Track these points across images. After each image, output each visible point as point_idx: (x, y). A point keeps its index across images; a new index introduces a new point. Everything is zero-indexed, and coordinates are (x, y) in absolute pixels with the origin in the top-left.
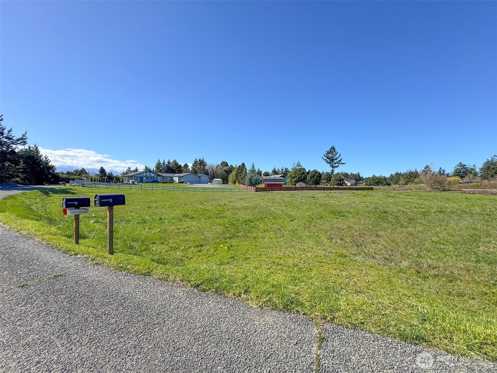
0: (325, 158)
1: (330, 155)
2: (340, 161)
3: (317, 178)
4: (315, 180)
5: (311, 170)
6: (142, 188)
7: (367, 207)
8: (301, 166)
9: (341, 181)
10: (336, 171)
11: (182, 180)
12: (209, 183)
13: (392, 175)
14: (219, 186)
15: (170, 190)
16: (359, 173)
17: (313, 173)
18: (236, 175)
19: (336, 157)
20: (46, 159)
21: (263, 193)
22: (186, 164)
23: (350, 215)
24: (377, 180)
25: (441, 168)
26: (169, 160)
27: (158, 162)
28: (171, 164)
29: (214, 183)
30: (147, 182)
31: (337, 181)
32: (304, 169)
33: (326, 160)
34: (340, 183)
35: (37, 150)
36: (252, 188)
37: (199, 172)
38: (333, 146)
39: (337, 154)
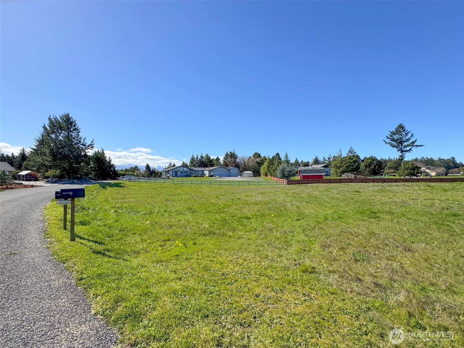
0: (388, 141)
1: (396, 137)
2: (414, 142)
3: (375, 166)
4: (373, 169)
9: (414, 170)
11: (212, 173)
12: (239, 176)
14: (248, 179)
17: (370, 160)
18: (268, 167)
19: (407, 137)
20: (109, 159)
21: (295, 186)
26: (202, 155)
28: (203, 158)
29: (244, 176)
30: (180, 176)
31: (407, 169)
32: (357, 156)
33: (389, 143)
34: (414, 173)
35: (103, 153)
36: (283, 181)
37: (229, 165)
38: (401, 124)
39: (409, 133)
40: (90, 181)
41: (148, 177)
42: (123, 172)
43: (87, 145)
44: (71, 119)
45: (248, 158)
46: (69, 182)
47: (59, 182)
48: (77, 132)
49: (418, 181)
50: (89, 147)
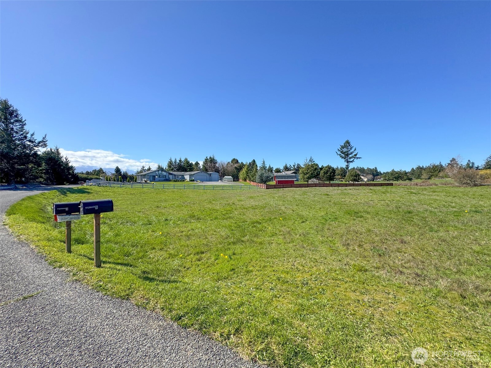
0: (339, 153)
1: (345, 150)
2: (356, 155)
3: (331, 173)
4: (329, 176)
5: (325, 165)
6: (154, 187)
7: (388, 205)
8: (314, 162)
9: (356, 177)
10: (351, 166)
11: (193, 178)
12: (220, 181)
13: (413, 169)
14: (229, 183)
15: (180, 189)
16: (376, 168)
17: (327, 168)
18: (247, 173)
19: (351, 151)
20: (66, 160)
21: (274, 190)
22: (197, 162)
23: (368, 216)
24: (397, 175)
25: (469, 161)
26: (180, 159)
27: (170, 161)
28: (182, 162)
29: (224, 181)
30: (159, 181)
31: (352, 176)
32: (317, 165)
33: (340, 155)
34: (356, 179)
35: (58, 152)
36: (262, 185)
37: (209, 170)
38: (348, 140)
39: (353, 148)
40: (41, 187)
41: (121, 181)
42: (85, 176)
44: (10, 107)
45: (227, 163)
49: (361, 186)
50: (40, 145)
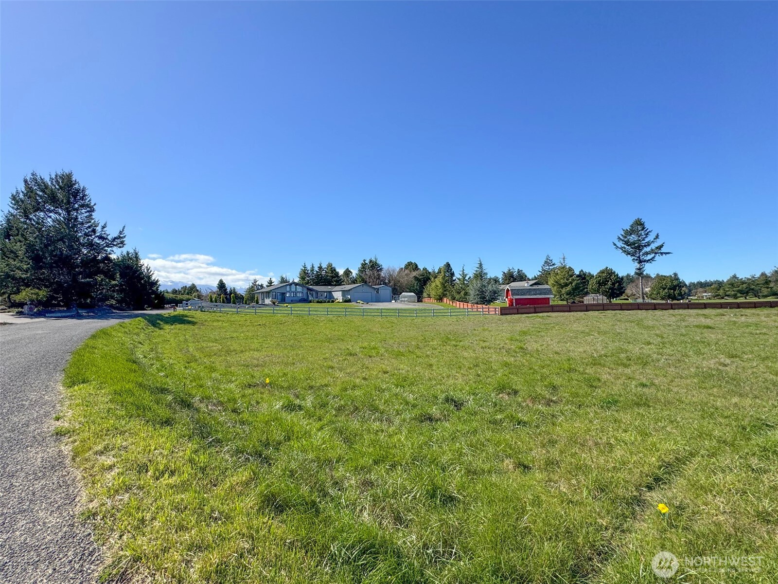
0: (620, 244)
1: (633, 238)
2: (660, 247)
3: (613, 284)
4: (610, 289)
11: (349, 297)
12: (394, 301)
17: (604, 275)
18: (444, 286)
19: (647, 240)
22: (348, 269)
26: (320, 264)
27: (303, 268)
28: (323, 270)
29: (402, 301)
31: (664, 289)
32: (570, 269)
33: (621, 248)
34: (674, 294)
38: (638, 219)
39: (651, 234)
43: (110, 237)
44: (75, 184)
46: (68, 314)
47: (47, 315)
48: (88, 211)
50: (115, 243)
